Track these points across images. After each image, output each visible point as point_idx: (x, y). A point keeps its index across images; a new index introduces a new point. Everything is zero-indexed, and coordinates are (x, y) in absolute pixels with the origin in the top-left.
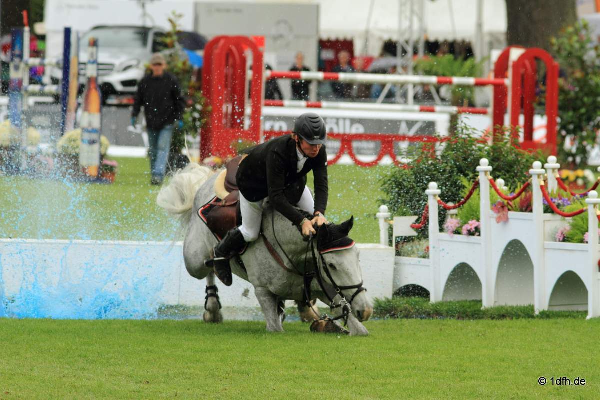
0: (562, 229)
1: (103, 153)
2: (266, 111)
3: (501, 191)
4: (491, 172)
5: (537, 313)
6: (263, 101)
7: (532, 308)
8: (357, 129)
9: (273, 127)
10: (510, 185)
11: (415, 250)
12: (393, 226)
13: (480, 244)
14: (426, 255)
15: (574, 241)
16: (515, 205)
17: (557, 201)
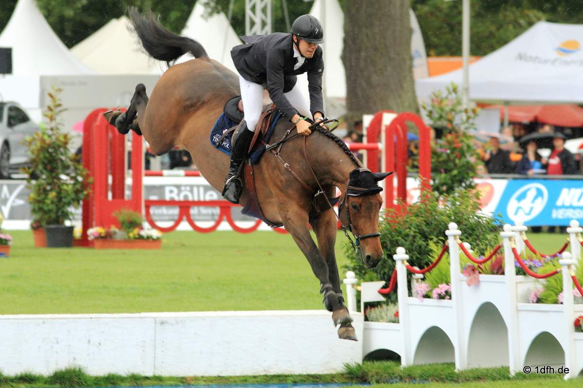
0: (535, 290)
3: (469, 254)
4: (459, 236)
5: (513, 374)
7: (507, 369)
11: (383, 314)
12: (360, 292)
13: (451, 307)
14: (395, 319)
15: (547, 302)
16: (485, 267)
17: (528, 263)
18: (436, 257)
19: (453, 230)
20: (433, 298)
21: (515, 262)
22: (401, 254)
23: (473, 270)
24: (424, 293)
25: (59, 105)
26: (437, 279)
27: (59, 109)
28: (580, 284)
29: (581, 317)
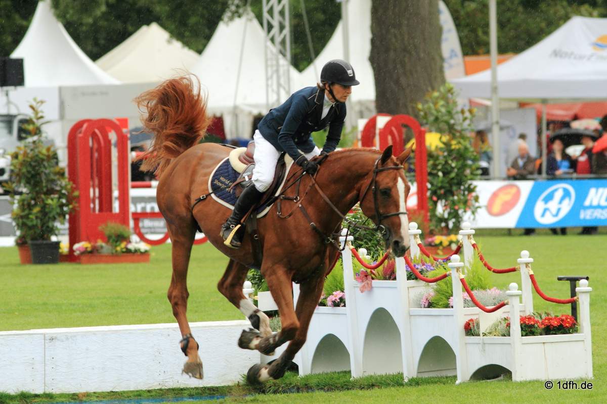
0: (426, 294)
3: (363, 260)
4: (352, 242)
5: (406, 380)
7: (401, 376)
10: (372, 253)
12: (257, 301)
13: (345, 314)
15: (439, 306)
16: (378, 273)
17: (419, 267)
20: (328, 306)
21: (406, 267)
23: (365, 276)
25: (42, 117)
26: (331, 286)
27: (41, 121)
28: (469, 288)
29: (472, 320)
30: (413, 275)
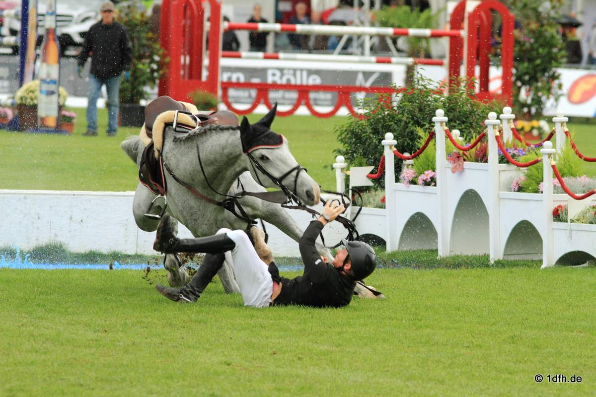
0: (516, 179)
1: (61, 103)
2: (224, 62)
3: (456, 141)
4: (446, 123)
5: (492, 262)
6: (221, 52)
7: (487, 257)
8: (314, 80)
9: (230, 78)
10: (465, 135)
11: (371, 200)
12: (349, 176)
13: (436, 194)
14: (382, 205)
15: (528, 191)
16: (470, 155)
17: (511, 151)
18: (423, 143)
19: (440, 116)
20: (419, 185)
21: (499, 150)
22: (389, 139)
23: (458, 157)
24: (411, 179)
26: (423, 165)
28: (560, 175)
29: (560, 206)
30: (504, 159)
